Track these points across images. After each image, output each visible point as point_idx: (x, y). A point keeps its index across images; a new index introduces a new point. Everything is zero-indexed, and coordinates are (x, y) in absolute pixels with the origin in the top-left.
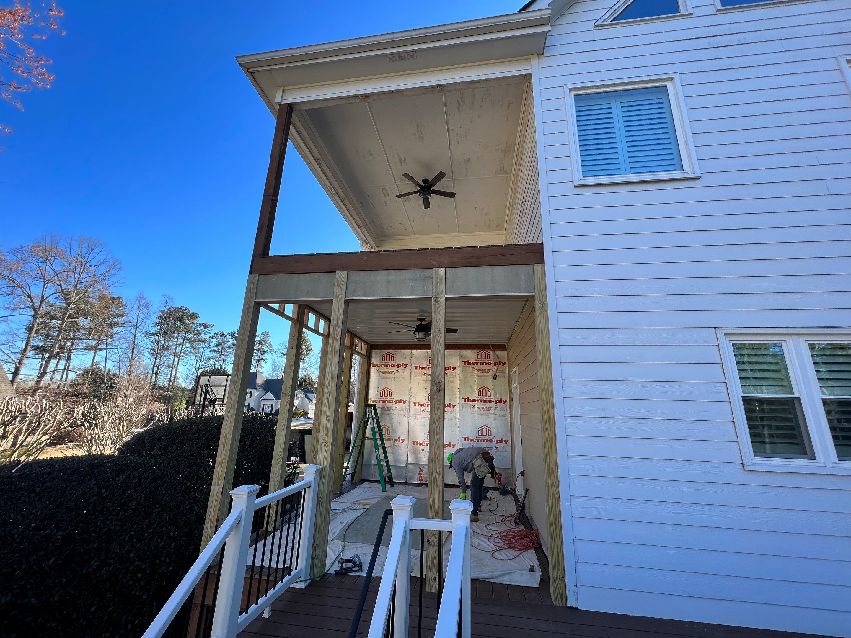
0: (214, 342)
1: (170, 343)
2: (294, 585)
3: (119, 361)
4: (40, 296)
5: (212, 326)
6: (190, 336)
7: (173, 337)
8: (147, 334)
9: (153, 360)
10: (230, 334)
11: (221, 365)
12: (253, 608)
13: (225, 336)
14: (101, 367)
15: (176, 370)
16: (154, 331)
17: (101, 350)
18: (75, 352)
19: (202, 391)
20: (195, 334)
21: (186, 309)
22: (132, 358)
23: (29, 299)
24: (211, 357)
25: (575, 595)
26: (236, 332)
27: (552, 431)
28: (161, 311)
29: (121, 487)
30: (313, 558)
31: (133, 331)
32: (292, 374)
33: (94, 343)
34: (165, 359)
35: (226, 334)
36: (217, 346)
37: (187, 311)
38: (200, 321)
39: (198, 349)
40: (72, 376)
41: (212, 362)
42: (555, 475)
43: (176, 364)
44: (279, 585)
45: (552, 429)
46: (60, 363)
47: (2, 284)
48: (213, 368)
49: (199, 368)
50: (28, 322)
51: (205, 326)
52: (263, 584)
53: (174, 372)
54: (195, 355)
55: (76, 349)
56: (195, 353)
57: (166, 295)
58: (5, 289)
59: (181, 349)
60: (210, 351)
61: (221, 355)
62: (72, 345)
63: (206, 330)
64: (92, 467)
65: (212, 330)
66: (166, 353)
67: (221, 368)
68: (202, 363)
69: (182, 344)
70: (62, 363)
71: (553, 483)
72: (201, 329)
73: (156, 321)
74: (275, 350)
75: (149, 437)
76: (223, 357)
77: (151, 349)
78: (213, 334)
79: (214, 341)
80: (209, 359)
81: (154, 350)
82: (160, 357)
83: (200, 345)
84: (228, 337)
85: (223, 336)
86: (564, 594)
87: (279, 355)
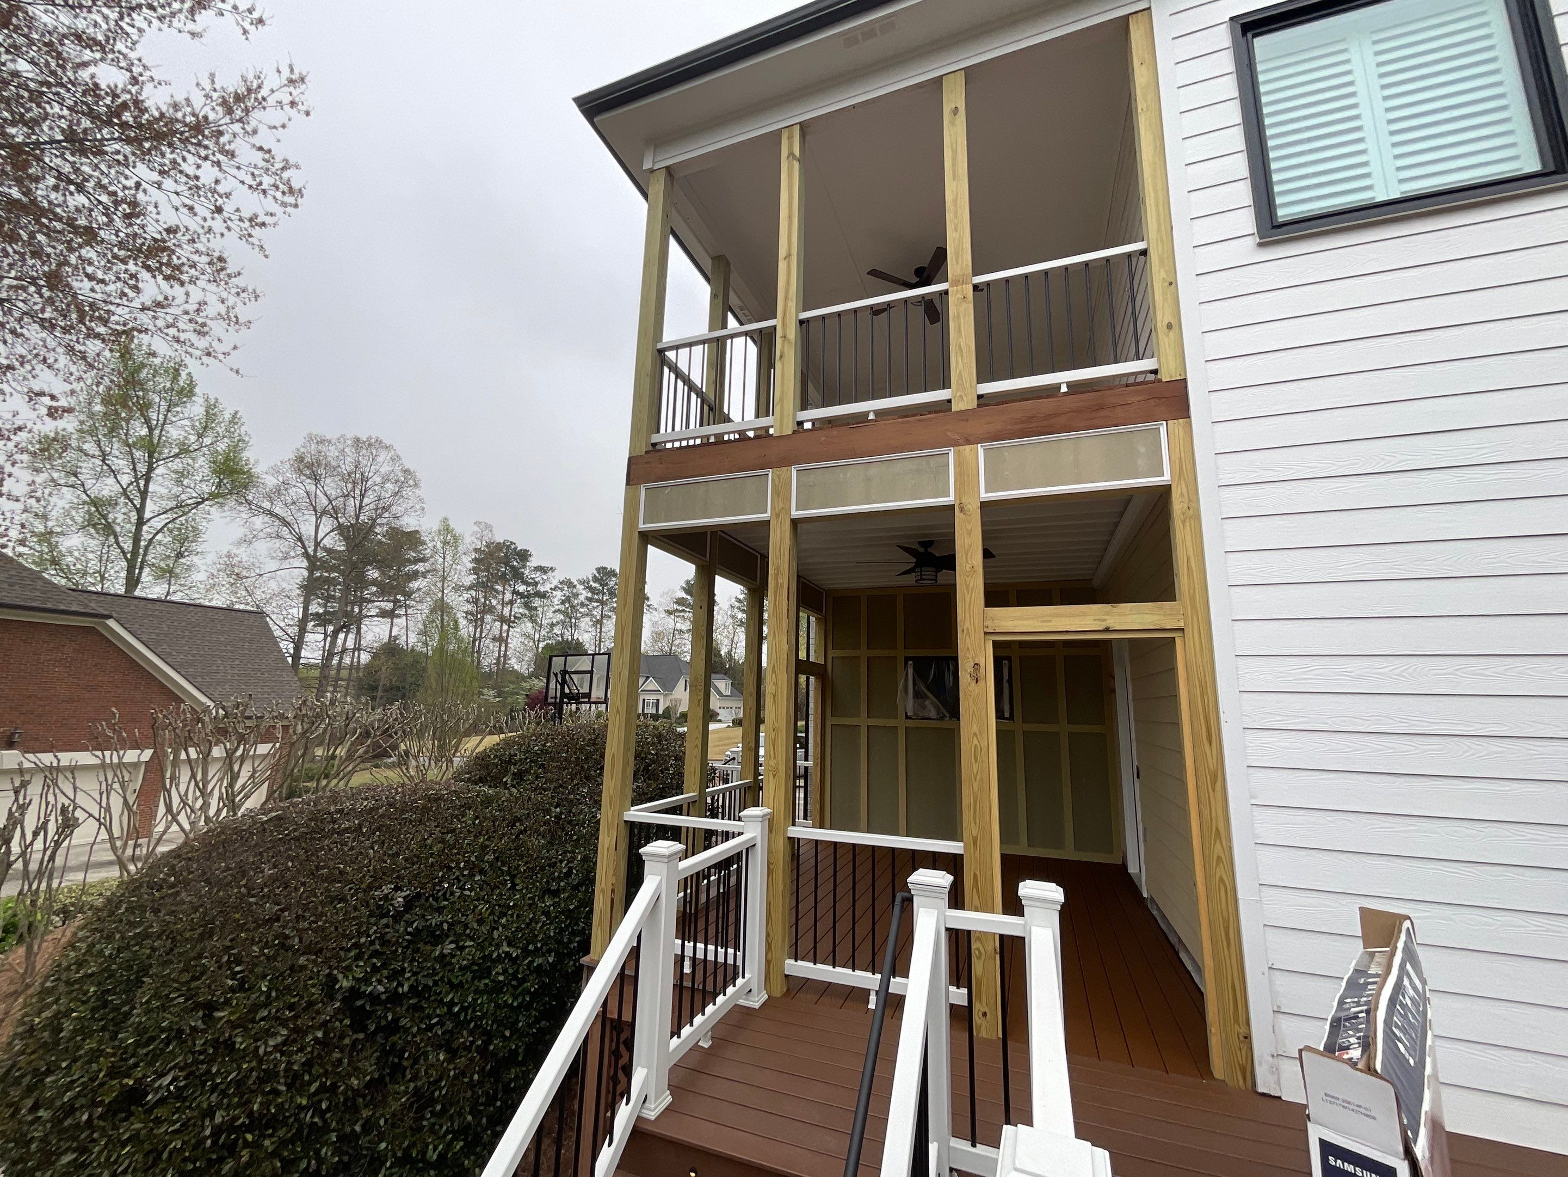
0: (559, 597)
1: (494, 602)
2: (742, 1002)
3: (424, 633)
4: (313, 537)
5: (552, 569)
6: (522, 588)
7: (496, 591)
8: (457, 588)
9: (471, 629)
10: (580, 582)
11: (572, 635)
12: (686, 1031)
13: (575, 586)
14: (402, 641)
15: (506, 647)
16: (469, 583)
17: (399, 616)
18: (366, 621)
19: (557, 681)
20: (528, 584)
21: (512, 543)
22: (442, 627)
23: (299, 543)
24: (555, 621)
25: (1273, 1073)
26: (590, 578)
27: (1215, 757)
28: (476, 550)
29: (469, 832)
30: (768, 962)
31: (439, 585)
32: (703, 652)
33: (389, 606)
34: (488, 627)
35: (576, 583)
36: (563, 603)
37: (513, 547)
38: (533, 562)
39: (535, 609)
40: (365, 658)
41: (557, 630)
42: (1224, 842)
43: (504, 635)
44: (720, 999)
45: (1215, 752)
46: (349, 639)
47: (264, 523)
48: (560, 639)
49: (539, 641)
50: (300, 579)
51: (542, 569)
52: (698, 997)
53: (503, 649)
54: (532, 619)
55: (368, 617)
56: (532, 616)
57: (480, 523)
58: (268, 530)
59: (511, 611)
60: (554, 612)
61: (571, 618)
62: (361, 610)
63: (545, 577)
64: (429, 801)
65: (554, 577)
66: (488, 618)
67: (573, 639)
68: (543, 633)
69: (511, 603)
70: (351, 636)
71: (1219, 858)
72: (538, 576)
73: (470, 566)
74: (656, 606)
75: (496, 756)
76: (573, 620)
77: (466, 613)
78: (555, 582)
79: (558, 594)
80: (552, 625)
81: (472, 614)
82: (482, 625)
83: (537, 602)
84: (578, 586)
85: (570, 584)
86: (1249, 1070)
87: (663, 615)
